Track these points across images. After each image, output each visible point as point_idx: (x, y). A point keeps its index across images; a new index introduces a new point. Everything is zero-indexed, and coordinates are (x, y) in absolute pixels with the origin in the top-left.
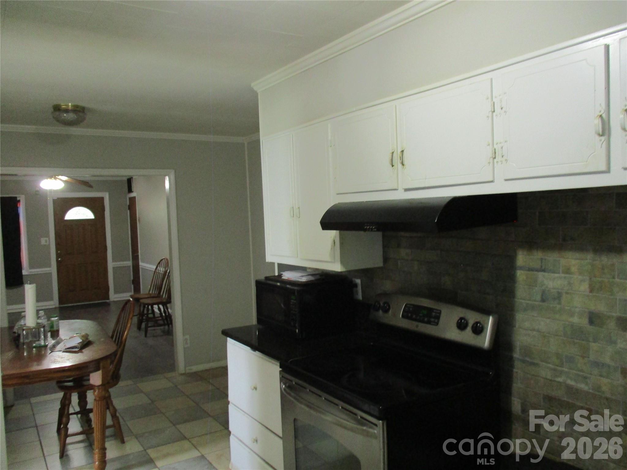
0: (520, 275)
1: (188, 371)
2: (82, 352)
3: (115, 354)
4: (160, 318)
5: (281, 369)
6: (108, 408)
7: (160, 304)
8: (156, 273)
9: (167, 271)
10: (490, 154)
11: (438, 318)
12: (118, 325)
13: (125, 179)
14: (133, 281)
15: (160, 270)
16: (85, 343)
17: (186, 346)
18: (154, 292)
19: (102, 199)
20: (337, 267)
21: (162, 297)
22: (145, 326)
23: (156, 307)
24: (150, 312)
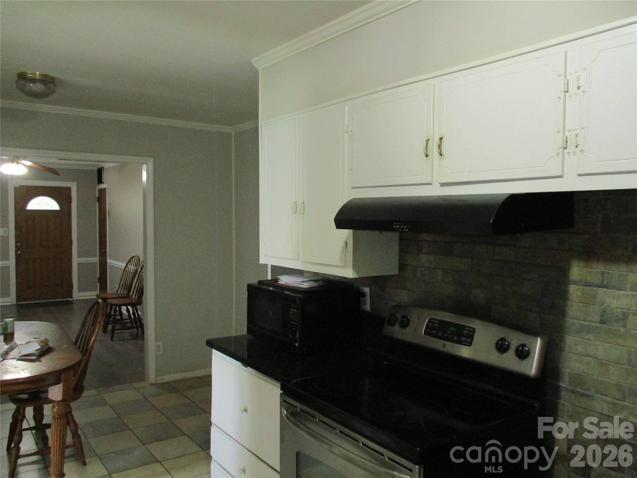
0: (574, 291)
1: (159, 382)
2: (40, 361)
3: (78, 364)
4: (129, 321)
5: (282, 392)
6: (68, 423)
7: (129, 306)
8: (125, 271)
9: (138, 269)
10: (560, 143)
11: (471, 337)
12: (83, 329)
13: (95, 169)
14: (99, 279)
15: (131, 268)
16: (44, 349)
17: (158, 353)
18: (122, 292)
19: (69, 189)
20: (349, 273)
21: (132, 298)
22: (112, 329)
23: (124, 309)
24: (118, 313)
